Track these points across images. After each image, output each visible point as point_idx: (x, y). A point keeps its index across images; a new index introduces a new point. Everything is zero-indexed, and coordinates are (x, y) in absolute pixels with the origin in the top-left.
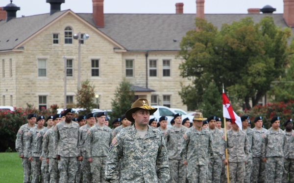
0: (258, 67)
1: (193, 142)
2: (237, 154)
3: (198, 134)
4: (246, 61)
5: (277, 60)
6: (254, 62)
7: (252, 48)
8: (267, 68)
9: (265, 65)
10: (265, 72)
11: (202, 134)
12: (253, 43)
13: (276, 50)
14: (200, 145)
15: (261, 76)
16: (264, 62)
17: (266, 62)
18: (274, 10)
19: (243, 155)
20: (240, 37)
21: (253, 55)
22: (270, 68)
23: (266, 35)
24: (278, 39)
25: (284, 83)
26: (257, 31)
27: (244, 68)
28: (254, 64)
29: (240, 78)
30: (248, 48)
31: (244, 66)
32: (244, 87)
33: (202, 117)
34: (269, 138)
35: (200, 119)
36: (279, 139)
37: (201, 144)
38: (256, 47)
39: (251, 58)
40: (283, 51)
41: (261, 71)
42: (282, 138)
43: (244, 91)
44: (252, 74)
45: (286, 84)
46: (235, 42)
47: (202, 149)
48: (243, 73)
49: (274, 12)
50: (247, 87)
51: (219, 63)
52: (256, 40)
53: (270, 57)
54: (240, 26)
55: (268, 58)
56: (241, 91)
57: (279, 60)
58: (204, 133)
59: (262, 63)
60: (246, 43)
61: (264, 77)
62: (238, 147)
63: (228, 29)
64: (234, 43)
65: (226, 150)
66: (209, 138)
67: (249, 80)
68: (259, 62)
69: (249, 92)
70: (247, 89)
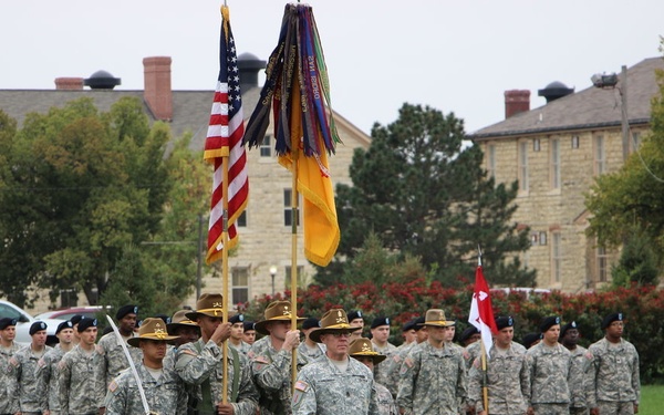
0: (114, 210)
1: (428, 373)
2: (507, 398)
3: (436, 356)
4: (86, 195)
5: (152, 195)
6: (104, 198)
7: (98, 168)
8: (133, 212)
9: (129, 205)
10: (130, 221)
11: (446, 356)
12: (100, 157)
13: (150, 171)
14: (441, 380)
15: (121, 230)
16: (125, 198)
17: (130, 200)
18: (117, 82)
19: (518, 400)
20: (70, 143)
21: (100, 184)
22: (140, 212)
23: (126, 138)
24: (154, 147)
25: (159, 246)
26: (107, 130)
27: (81, 212)
28: (105, 202)
29: (72, 233)
30: (90, 168)
31: (79, 208)
32: (83, 254)
33: (444, 318)
34: (538, 364)
35: (441, 323)
36: (560, 365)
37: (444, 377)
38: (107, 166)
39: (95, 190)
40: (165, 175)
41: (120, 218)
42: (566, 362)
43: (83, 263)
44: (100, 226)
45: (164, 248)
46: (59, 153)
47: (446, 387)
48: (77, 223)
49: (116, 88)
50: (91, 255)
51: (23, 202)
52: (106, 149)
53: (139, 188)
54: (70, 118)
55: (134, 190)
56: (76, 264)
57: (157, 193)
58: (449, 354)
59: (123, 200)
60: (84, 156)
61: (127, 231)
62: (508, 383)
63: (42, 124)
64: (58, 157)
65: (485, 389)
66: (459, 364)
67: (95, 239)
68: (116, 198)
69: (94, 266)
70: (89, 259)
